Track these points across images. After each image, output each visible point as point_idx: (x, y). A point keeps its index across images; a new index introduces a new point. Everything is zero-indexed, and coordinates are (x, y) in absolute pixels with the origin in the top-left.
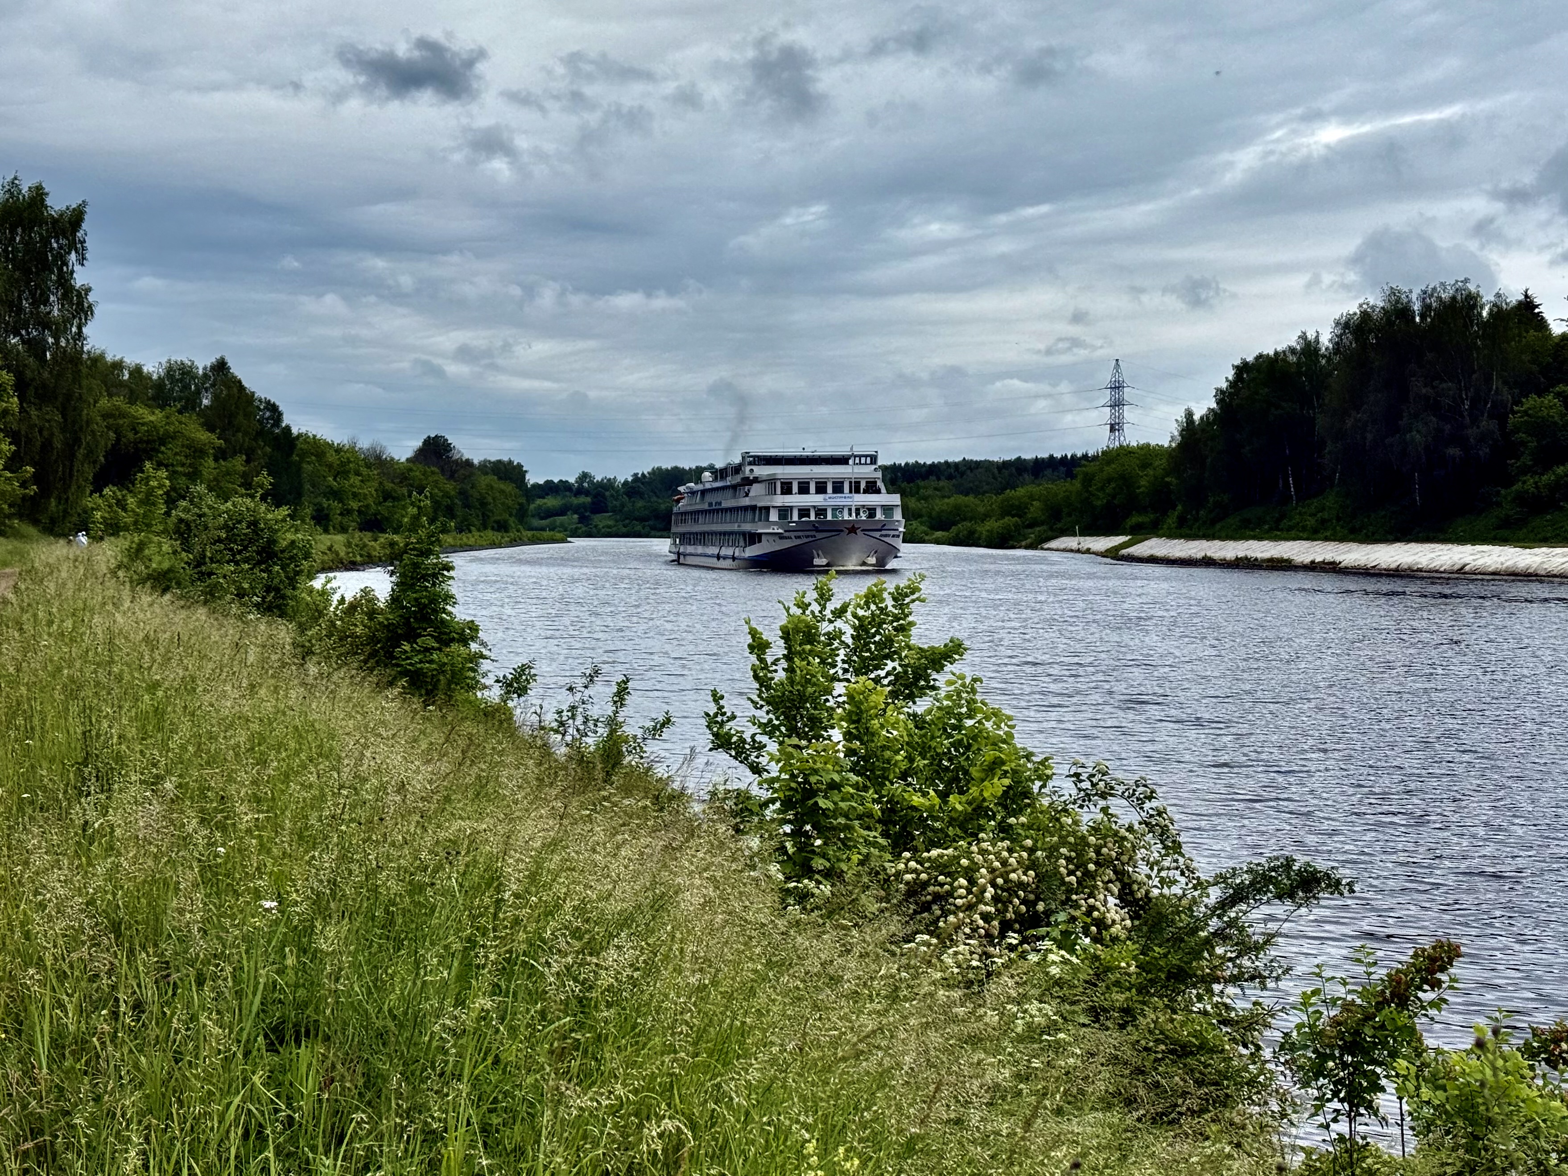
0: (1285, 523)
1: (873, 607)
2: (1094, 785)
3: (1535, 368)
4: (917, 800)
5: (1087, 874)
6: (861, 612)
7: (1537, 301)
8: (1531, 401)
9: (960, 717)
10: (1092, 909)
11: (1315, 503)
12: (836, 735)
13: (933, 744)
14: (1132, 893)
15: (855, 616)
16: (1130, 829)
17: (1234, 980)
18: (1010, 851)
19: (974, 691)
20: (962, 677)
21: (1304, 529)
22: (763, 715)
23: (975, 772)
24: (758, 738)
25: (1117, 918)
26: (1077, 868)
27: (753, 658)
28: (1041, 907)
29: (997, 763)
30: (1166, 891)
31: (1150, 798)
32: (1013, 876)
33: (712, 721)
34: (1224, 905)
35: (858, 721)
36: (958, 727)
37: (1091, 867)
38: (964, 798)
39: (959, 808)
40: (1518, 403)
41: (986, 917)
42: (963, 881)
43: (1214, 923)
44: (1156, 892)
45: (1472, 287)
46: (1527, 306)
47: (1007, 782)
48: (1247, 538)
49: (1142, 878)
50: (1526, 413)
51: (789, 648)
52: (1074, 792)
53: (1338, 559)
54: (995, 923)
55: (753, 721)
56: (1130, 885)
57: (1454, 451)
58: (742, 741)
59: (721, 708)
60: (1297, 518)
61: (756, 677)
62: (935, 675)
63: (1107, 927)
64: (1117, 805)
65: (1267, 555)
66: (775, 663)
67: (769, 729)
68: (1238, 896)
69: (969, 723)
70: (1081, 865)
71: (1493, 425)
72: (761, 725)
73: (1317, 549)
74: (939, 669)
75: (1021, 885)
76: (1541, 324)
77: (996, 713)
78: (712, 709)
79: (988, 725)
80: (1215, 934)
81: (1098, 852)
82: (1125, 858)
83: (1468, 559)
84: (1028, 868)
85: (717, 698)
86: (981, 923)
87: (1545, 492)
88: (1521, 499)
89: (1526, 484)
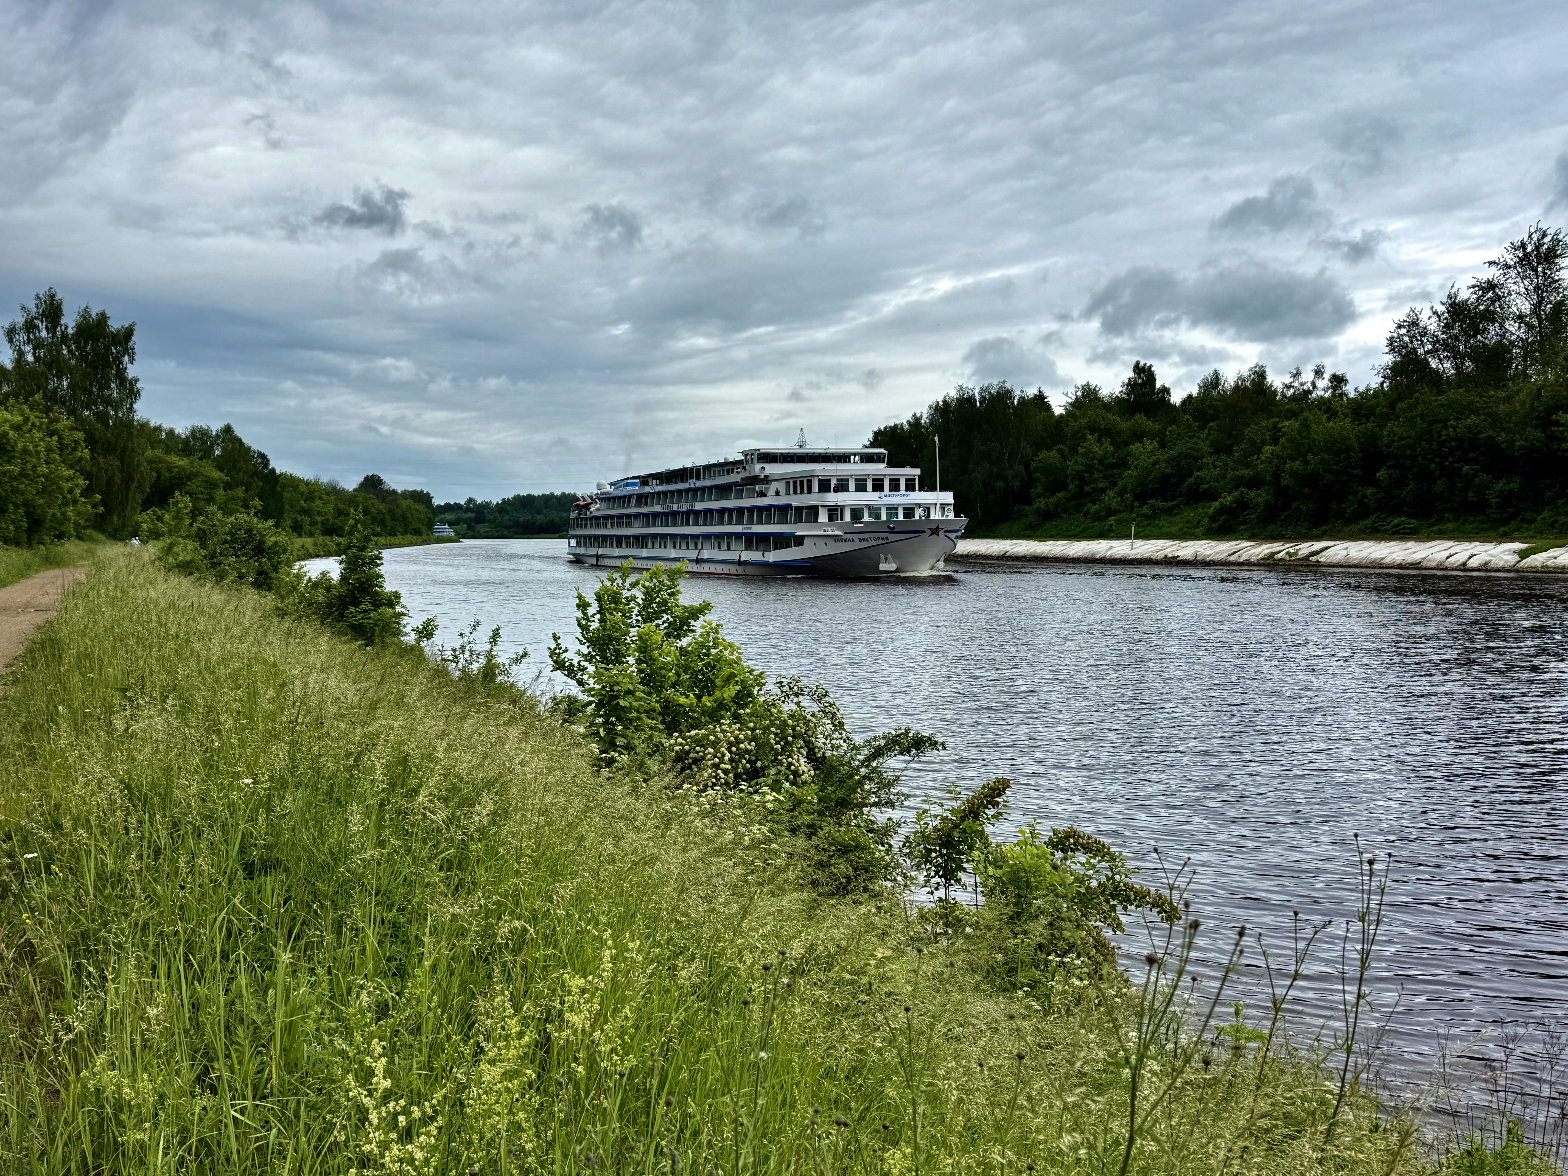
1: (655, 581)
2: (791, 689)
3: (1045, 434)
4: (682, 700)
5: (787, 743)
6: (647, 584)
7: (1046, 395)
8: (1043, 454)
9: (709, 648)
10: (790, 764)
12: (631, 660)
13: (692, 665)
14: (815, 754)
15: (644, 586)
16: (813, 715)
17: (876, 804)
18: (740, 730)
19: (717, 632)
20: (710, 624)
22: (585, 650)
23: (718, 682)
24: (582, 663)
25: (806, 769)
26: (781, 739)
27: (579, 614)
28: (759, 764)
29: (732, 676)
30: (835, 753)
31: (825, 696)
32: (742, 746)
33: (552, 653)
34: (869, 759)
35: (645, 652)
36: (708, 655)
37: (790, 739)
38: (711, 698)
39: (709, 704)
40: (1036, 455)
41: (726, 772)
42: (711, 750)
43: (863, 771)
44: (829, 753)
45: (1008, 386)
46: (1040, 398)
47: (738, 688)
49: (820, 744)
50: (1040, 461)
51: (600, 606)
52: (779, 693)
54: (731, 775)
55: (579, 653)
56: (813, 749)
57: (1000, 484)
58: (572, 665)
59: (558, 645)
61: (579, 625)
62: (693, 623)
63: (800, 776)
64: (805, 701)
66: (593, 616)
67: (589, 658)
68: (878, 753)
69: (713, 651)
70: (784, 738)
71: (1022, 468)
72: (583, 655)
74: (696, 619)
75: (747, 751)
76: (1048, 408)
77: (731, 645)
78: (553, 646)
79: (726, 653)
80: (864, 777)
81: (794, 730)
82: (810, 733)
83: (1008, 548)
84: (751, 741)
85: (556, 638)
86: (722, 775)
87: (1051, 508)
88: (1038, 512)
89: (1041, 503)
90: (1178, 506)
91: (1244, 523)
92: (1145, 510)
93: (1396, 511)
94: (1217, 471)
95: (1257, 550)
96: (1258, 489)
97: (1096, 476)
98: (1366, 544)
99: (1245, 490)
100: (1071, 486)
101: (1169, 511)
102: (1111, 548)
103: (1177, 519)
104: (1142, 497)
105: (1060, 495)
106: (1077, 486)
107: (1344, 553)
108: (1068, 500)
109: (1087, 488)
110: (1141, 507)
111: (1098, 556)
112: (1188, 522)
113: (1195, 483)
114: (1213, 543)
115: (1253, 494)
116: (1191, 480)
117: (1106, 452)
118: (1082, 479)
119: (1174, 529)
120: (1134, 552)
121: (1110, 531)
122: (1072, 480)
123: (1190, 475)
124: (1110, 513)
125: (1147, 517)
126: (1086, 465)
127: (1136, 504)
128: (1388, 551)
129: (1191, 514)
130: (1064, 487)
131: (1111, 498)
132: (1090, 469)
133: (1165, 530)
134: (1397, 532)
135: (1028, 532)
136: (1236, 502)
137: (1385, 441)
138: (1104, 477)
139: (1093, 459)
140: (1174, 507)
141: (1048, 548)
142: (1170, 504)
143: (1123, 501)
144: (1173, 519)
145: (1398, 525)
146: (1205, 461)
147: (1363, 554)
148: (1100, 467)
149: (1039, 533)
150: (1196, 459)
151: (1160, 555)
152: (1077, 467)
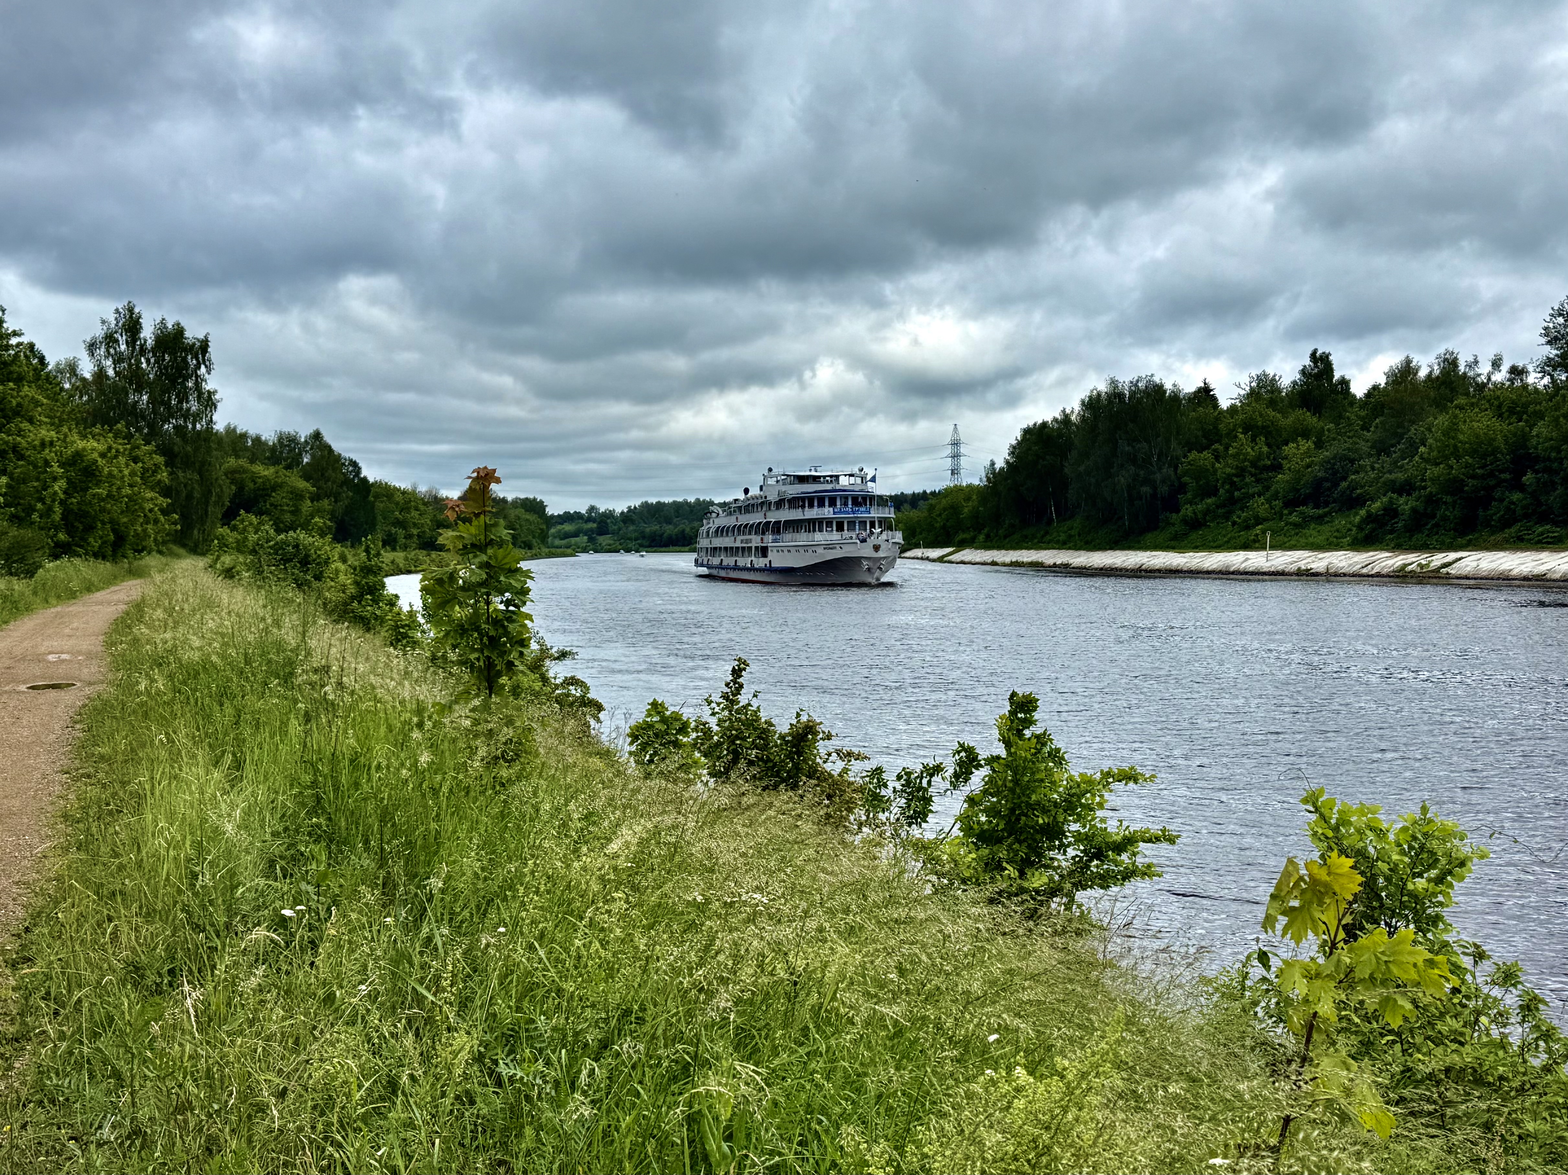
0: (1048, 538)
3: (1200, 433)
7: (1212, 387)
8: (1193, 455)
11: (1069, 523)
21: (1058, 542)
40: (1186, 457)
45: (1157, 379)
46: (1204, 391)
48: (1021, 549)
50: (1190, 463)
53: (1071, 561)
60: (1055, 534)
65: (1029, 560)
73: (1061, 555)
76: (1213, 402)
83: (1144, 561)
87: (1200, 516)
88: (1185, 521)
89: (1187, 510)
90: (1330, 513)
91: (1391, 532)
92: (1294, 518)
93: (1543, 518)
94: (1372, 475)
95: (1390, 562)
96: (1409, 494)
97: (1247, 480)
98: (1501, 554)
99: (1395, 496)
100: (1221, 491)
101: (1319, 520)
102: (1247, 559)
103: (1326, 528)
104: (1292, 503)
105: (1209, 501)
106: (1227, 491)
107: (1475, 564)
108: (1218, 507)
109: (1236, 494)
110: (1290, 514)
111: (1232, 569)
112: (1338, 531)
113: (1349, 487)
114: (1350, 554)
115: (1402, 500)
116: (1344, 484)
117: (1261, 453)
118: (1233, 484)
119: (1320, 539)
120: (1268, 564)
121: (1255, 541)
122: (1223, 483)
123: (1344, 479)
124: (1259, 521)
125: (1296, 525)
126: (1237, 467)
127: (1286, 512)
128: (1518, 562)
129: (1341, 522)
130: (1214, 492)
131: (1260, 505)
132: (1241, 472)
133: (1311, 540)
134: (1540, 542)
135: (1173, 543)
136: (1385, 509)
137: (1534, 441)
138: (1258, 481)
139: (1245, 460)
140: (1325, 515)
141: (1185, 560)
142: (1321, 511)
143: (1272, 508)
144: (1323, 527)
145: (1542, 534)
146: (1362, 462)
147: (1493, 566)
148: (1253, 470)
149: (1183, 544)
150: (1352, 461)
151: (1293, 568)
152: (1228, 470)
